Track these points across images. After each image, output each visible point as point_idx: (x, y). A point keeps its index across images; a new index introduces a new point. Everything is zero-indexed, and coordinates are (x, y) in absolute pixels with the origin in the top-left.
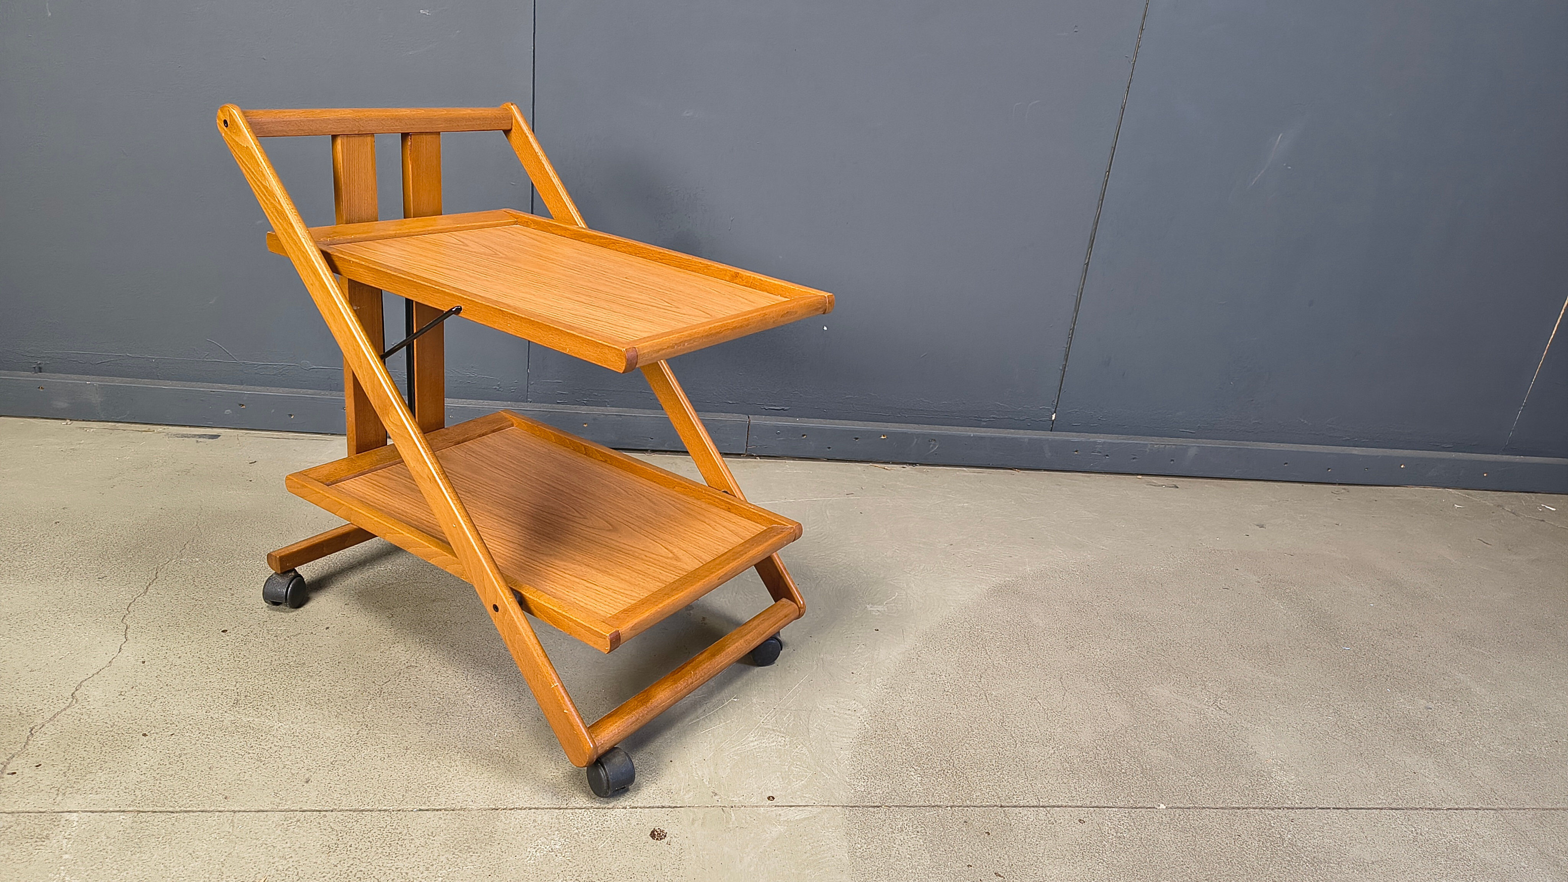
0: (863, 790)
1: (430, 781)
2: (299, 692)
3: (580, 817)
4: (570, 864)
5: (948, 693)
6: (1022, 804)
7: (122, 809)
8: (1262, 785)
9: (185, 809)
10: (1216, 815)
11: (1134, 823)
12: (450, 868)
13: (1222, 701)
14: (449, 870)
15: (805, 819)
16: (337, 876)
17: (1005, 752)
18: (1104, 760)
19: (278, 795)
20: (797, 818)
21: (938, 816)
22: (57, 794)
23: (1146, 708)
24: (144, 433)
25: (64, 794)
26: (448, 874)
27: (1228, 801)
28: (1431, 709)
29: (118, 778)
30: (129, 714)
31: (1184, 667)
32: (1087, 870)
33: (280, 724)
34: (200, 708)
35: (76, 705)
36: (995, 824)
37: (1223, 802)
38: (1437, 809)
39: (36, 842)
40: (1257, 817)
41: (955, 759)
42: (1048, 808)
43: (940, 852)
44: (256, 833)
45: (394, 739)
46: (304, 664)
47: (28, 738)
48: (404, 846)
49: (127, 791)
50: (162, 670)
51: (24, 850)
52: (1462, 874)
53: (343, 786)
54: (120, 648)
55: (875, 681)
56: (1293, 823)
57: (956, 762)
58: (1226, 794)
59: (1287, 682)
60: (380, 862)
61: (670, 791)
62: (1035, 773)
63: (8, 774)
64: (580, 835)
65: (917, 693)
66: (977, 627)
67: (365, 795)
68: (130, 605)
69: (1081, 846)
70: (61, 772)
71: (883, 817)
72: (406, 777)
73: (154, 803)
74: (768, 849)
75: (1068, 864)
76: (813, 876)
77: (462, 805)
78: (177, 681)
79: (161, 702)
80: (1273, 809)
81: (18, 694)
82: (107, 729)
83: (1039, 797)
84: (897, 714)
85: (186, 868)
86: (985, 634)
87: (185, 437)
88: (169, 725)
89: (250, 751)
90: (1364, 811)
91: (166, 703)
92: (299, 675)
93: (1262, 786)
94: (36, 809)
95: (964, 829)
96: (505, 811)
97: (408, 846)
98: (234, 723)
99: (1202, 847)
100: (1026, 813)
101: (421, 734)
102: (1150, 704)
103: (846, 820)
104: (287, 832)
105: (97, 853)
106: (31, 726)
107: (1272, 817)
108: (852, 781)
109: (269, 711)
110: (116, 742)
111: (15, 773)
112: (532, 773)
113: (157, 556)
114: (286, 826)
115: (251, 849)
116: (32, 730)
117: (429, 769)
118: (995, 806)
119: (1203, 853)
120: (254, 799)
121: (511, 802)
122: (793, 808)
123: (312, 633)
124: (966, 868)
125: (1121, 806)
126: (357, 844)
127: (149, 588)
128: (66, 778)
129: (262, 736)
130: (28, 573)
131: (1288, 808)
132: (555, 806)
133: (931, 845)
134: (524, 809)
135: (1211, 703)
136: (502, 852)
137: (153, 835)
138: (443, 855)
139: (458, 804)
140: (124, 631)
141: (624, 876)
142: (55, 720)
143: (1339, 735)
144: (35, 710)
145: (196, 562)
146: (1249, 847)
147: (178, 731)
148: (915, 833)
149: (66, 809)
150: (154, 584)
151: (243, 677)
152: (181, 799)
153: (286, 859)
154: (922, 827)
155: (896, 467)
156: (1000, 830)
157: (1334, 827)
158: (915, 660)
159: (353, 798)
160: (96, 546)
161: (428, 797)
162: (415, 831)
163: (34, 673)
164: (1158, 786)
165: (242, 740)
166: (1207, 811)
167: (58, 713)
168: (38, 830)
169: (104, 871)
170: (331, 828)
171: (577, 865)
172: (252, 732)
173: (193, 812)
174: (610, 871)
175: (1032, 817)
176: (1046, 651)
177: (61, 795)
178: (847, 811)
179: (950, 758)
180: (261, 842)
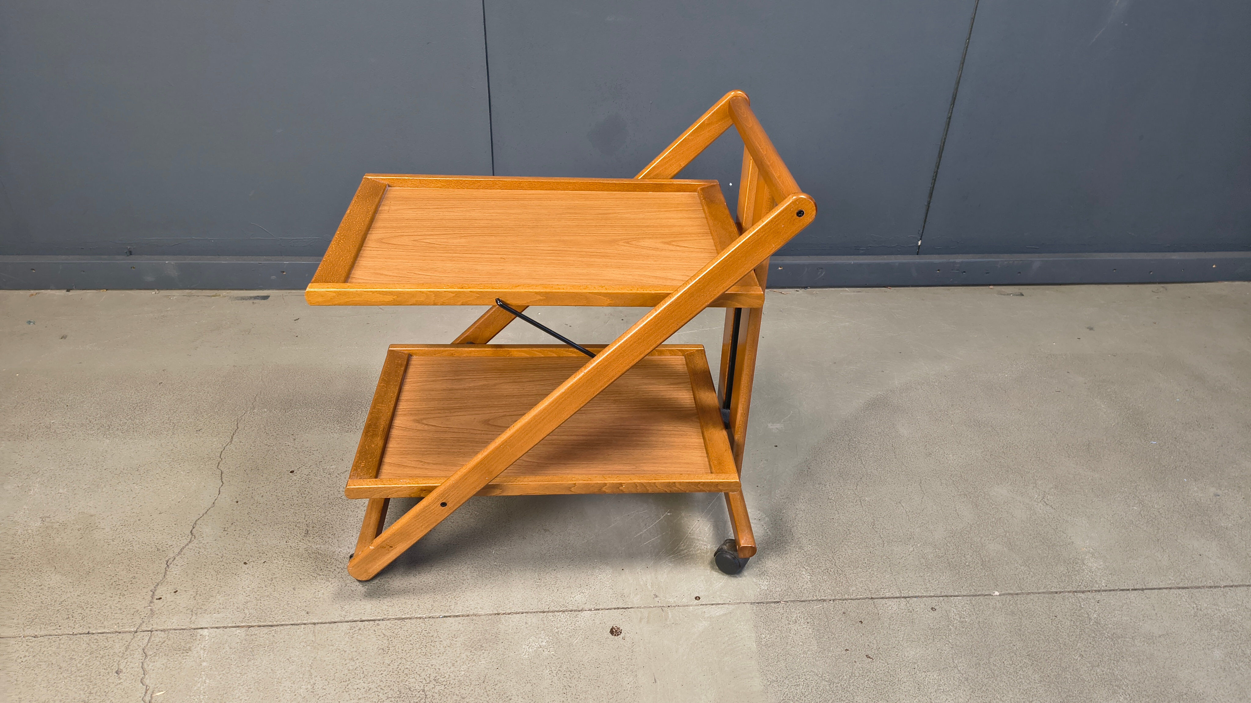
0: (766, 589)
1: (450, 593)
2: (351, 521)
3: (559, 618)
4: (554, 657)
5: (832, 501)
6: (887, 596)
7: (237, 625)
8: (1077, 571)
10: (1038, 599)
11: (974, 609)
12: (469, 664)
13: (1049, 497)
15: (723, 615)
17: (875, 551)
18: (953, 555)
19: (344, 609)
20: (718, 614)
21: (823, 609)
22: (192, 615)
23: (988, 507)
24: (212, 297)
25: (196, 614)
26: (469, 668)
27: (1048, 586)
28: (1219, 496)
29: (232, 600)
30: (232, 547)
31: (1020, 467)
32: (936, 650)
33: (340, 549)
34: (282, 539)
35: (195, 540)
36: (866, 614)
37: (1044, 587)
38: (1215, 587)
39: (183, 653)
40: (1070, 600)
42: (908, 599)
43: (824, 639)
44: (331, 641)
47: (166, 569)
48: (435, 647)
50: (251, 508)
51: (176, 660)
52: (1230, 643)
53: (388, 599)
54: (219, 491)
55: (775, 493)
56: (1098, 604)
57: (837, 562)
58: (1047, 580)
59: (1102, 477)
61: (623, 595)
62: (898, 569)
64: (560, 633)
65: (808, 502)
66: (854, 440)
67: (405, 606)
68: (221, 453)
69: (932, 630)
70: (192, 597)
71: (782, 611)
72: (432, 590)
73: (258, 619)
74: (696, 641)
75: (922, 646)
76: (730, 662)
77: (474, 611)
78: (263, 517)
79: (254, 535)
80: (1083, 592)
81: (154, 533)
82: (219, 560)
83: (901, 590)
84: (792, 522)
86: (861, 445)
87: (244, 299)
88: (261, 555)
89: (321, 574)
90: (1156, 591)
91: (257, 535)
92: (350, 507)
93: (1076, 573)
94: (179, 627)
95: (843, 619)
96: (505, 615)
97: (438, 647)
98: (307, 551)
99: (1026, 627)
100: (890, 604)
102: (991, 503)
103: (754, 614)
104: (353, 639)
105: (225, 661)
106: (167, 560)
107: (1082, 599)
108: (758, 581)
109: (330, 539)
110: (226, 570)
112: (522, 584)
113: (236, 409)
114: (352, 634)
115: (329, 654)
116: (167, 562)
117: (449, 582)
118: (867, 598)
119: (1026, 632)
120: (327, 613)
121: (509, 607)
122: (714, 606)
124: (844, 652)
125: (964, 594)
126: (403, 647)
127: (233, 438)
128: (196, 600)
129: (328, 560)
130: (146, 429)
131: (1096, 591)
132: (540, 610)
133: (818, 633)
134: (518, 613)
135: (1040, 499)
137: (261, 645)
138: (463, 653)
139: (471, 610)
140: (220, 476)
141: (593, 666)
142: (182, 553)
143: (1141, 523)
144: (168, 546)
145: (265, 412)
146: (1063, 626)
147: (268, 559)
148: (806, 624)
149: (199, 626)
150: (237, 434)
151: (310, 511)
152: (277, 615)
153: (354, 661)
154: (811, 618)
155: (792, 291)
156: (870, 619)
157: (1131, 606)
158: (806, 472)
159: (397, 609)
160: (191, 403)
161: (450, 606)
162: (442, 634)
163: (162, 515)
164: (994, 576)
165: (314, 564)
166: (1032, 596)
167: (183, 548)
168: (183, 644)
169: (231, 675)
170: (384, 634)
171: (559, 658)
172: (319, 556)
173: (287, 625)
174: (582, 663)
175: (895, 607)
176: (909, 459)
177: (194, 614)
178: (754, 607)
179: (832, 559)
180: (335, 647)
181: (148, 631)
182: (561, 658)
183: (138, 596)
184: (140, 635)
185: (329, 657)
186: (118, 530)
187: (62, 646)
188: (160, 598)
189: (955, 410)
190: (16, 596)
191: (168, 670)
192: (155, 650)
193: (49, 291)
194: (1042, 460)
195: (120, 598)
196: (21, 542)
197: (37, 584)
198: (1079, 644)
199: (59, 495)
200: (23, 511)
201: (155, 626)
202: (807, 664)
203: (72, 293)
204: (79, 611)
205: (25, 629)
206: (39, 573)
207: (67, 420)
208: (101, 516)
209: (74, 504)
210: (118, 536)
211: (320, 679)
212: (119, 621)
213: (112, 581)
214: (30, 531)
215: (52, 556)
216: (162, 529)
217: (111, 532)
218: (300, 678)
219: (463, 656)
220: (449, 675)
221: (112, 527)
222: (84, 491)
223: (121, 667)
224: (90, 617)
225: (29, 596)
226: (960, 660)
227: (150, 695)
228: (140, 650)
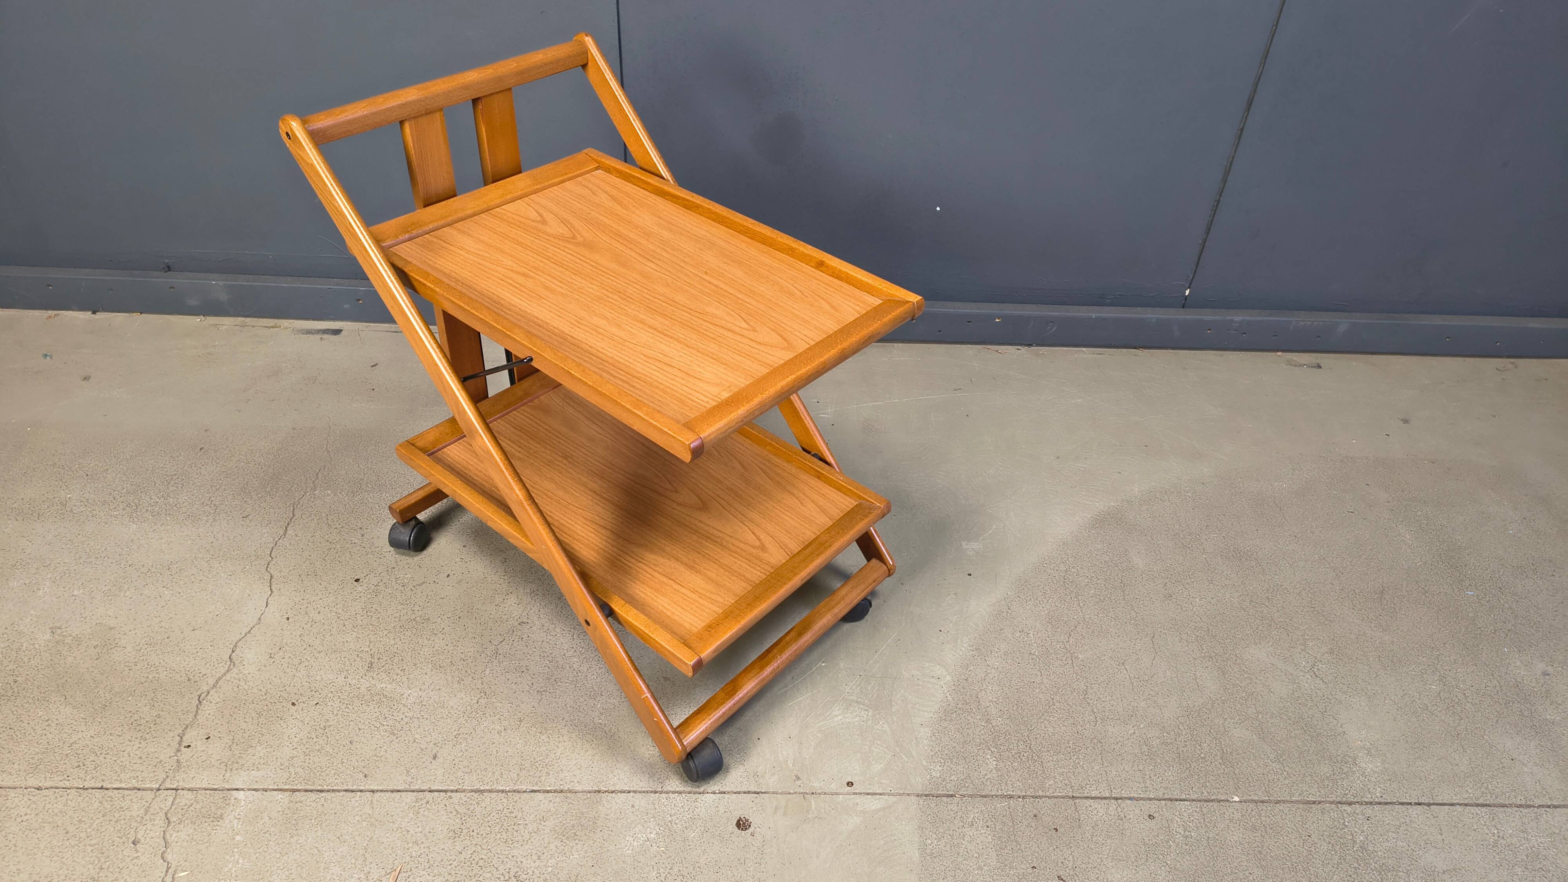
0: (938, 776)
1: (541, 758)
2: (426, 653)
3: (674, 802)
4: (663, 854)
5: (1034, 657)
6: (1093, 795)
7: (280, 787)
8: (1345, 773)
9: (332, 788)
10: (1289, 810)
11: (1204, 819)
12: (558, 857)
13: (1320, 665)
15: (881, 809)
17: (1084, 730)
18: (1185, 742)
19: (410, 772)
20: (873, 808)
21: (1009, 808)
22: (226, 770)
23: (1238, 676)
24: (274, 328)
25: (231, 770)
26: (557, 864)
27: (1305, 793)
28: (1549, 674)
29: (274, 753)
30: (279, 681)
31: (1288, 621)
32: (1149, 875)
33: (410, 691)
34: (340, 672)
35: (234, 670)
36: (1064, 819)
37: (1299, 795)
38: (1527, 807)
39: (213, 821)
40: (1332, 814)
41: (1032, 739)
42: (1120, 801)
43: (1006, 851)
44: (392, 816)
45: (510, 709)
46: (428, 619)
47: (197, 706)
48: (519, 831)
49: (282, 767)
50: (305, 627)
51: (204, 830)
53: (465, 763)
54: (267, 603)
55: (962, 641)
56: (1368, 822)
57: (1033, 743)
58: (1304, 785)
59: (1395, 639)
61: (756, 775)
62: (1111, 758)
63: (185, 747)
64: (674, 823)
65: (1003, 657)
67: (485, 773)
68: (272, 550)
69: (1146, 847)
70: (227, 746)
71: (955, 809)
72: (520, 753)
73: (305, 781)
74: (844, 844)
76: (884, 875)
77: (569, 786)
78: (319, 640)
79: (306, 665)
80: (1350, 804)
81: (185, 657)
82: (262, 698)
83: (1112, 787)
84: (980, 683)
86: (1080, 578)
87: (311, 333)
88: (313, 693)
89: (385, 722)
90: (1447, 807)
91: (310, 666)
92: (425, 633)
93: (1344, 775)
94: (210, 786)
95: (1033, 824)
96: (607, 794)
97: (522, 832)
98: (369, 691)
99: (1270, 848)
100: (1096, 806)
101: (533, 703)
102: (1243, 670)
103: (919, 811)
104: (418, 815)
105: (263, 835)
106: (199, 693)
107: (1348, 813)
108: (930, 765)
109: (399, 676)
110: (270, 712)
113: (293, 489)
114: (417, 808)
115: (389, 834)
116: (200, 697)
117: (541, 744)
118: (1067, 796)
119: (1270, 855)
120: (389, 778)
121: (612, 783)
122: (871, 796)
123: (435, 582)
124: (1030, 871)
125: (1194, 798)
126: (479, 829)
127: (288, 529)
128: (231, 753)
129: (394, 705)
130: (181, 512)
131: (1367, 803)
132: (651, 790)
133: (999, 842)
134: (624, 792)
135: (1308, 668)
136: (604, 841)
137: (307, 817)
138: (552, 843)
139: (565, 784)
140: (269, 581)
141: (712, 870)
142: (218, 686)
143: (1439, 709)
144: (201, 675)
145: (329, 495)
146: (1317, 850)
147: (321, 699)
148: (985, 828)
149: (234, 787)
150: (292, 524)
151: (376, 636)
152: (328, 777)
153: (418, 844)
154: (992, 821)
155: (1011, 349)
156: (1068, 826)
157: (1412, 827)
158: (1004, 614)
159: (475, 777)
160: (240, 476)
161: (540, 777)
162: (528, 815)
163: (196, 632)
164: (1235, 774)
165: (377, 710)
166: (1281, 807)
167: (220, 679)
168: (213, 809)
169: (270, 854)
170: (456, 811)
171: (670, 857)
172: (385, 700)
173: (339, 791)
174: (698, 866)
175: (1102, 812)
176: (1142, 602)
177: (229, 770)
178: (921, 801)
179: (1028, 740)
180: (397, 825)
181: (173, 789)
182: (673, 857)
183: (162, 741)
184: (162, 794)
185: (387, 837)
186: (142, 651)
187: (69, 802)
188: (189, 746)
189: (1210, 533)
190: (17, 733)
191: (194, 843)
192: (180, 816)
193: (71, 312)
194: (1318, 611)
195: (140, 743)
196: (26, 660)
197: (43, 717)
198: (1335, 877)
199: (74, 598)
200: (30, 618)
201: (181, 784)
203: (100, 316)
204: (92, 758)
205: (27, 778)
206: (46, 703)
207: (87, 496)
208: (122, 629)
209: (92, 611)
210: (141, 658)
211: (376, 867)
212: (138, 773)
213: (132, 720)
214: (37, 646)
215: (62, 681)
216: (195, 651)
217: (133, 653)
218: (352, 863)
219: (552, 846)
220: (533, 872)
221: (135, 646)
222: (103, 594)
223: (139, 836)
224: (104, 766)
225: (33, 734)
227: (171, 876)
228: (162, 815)
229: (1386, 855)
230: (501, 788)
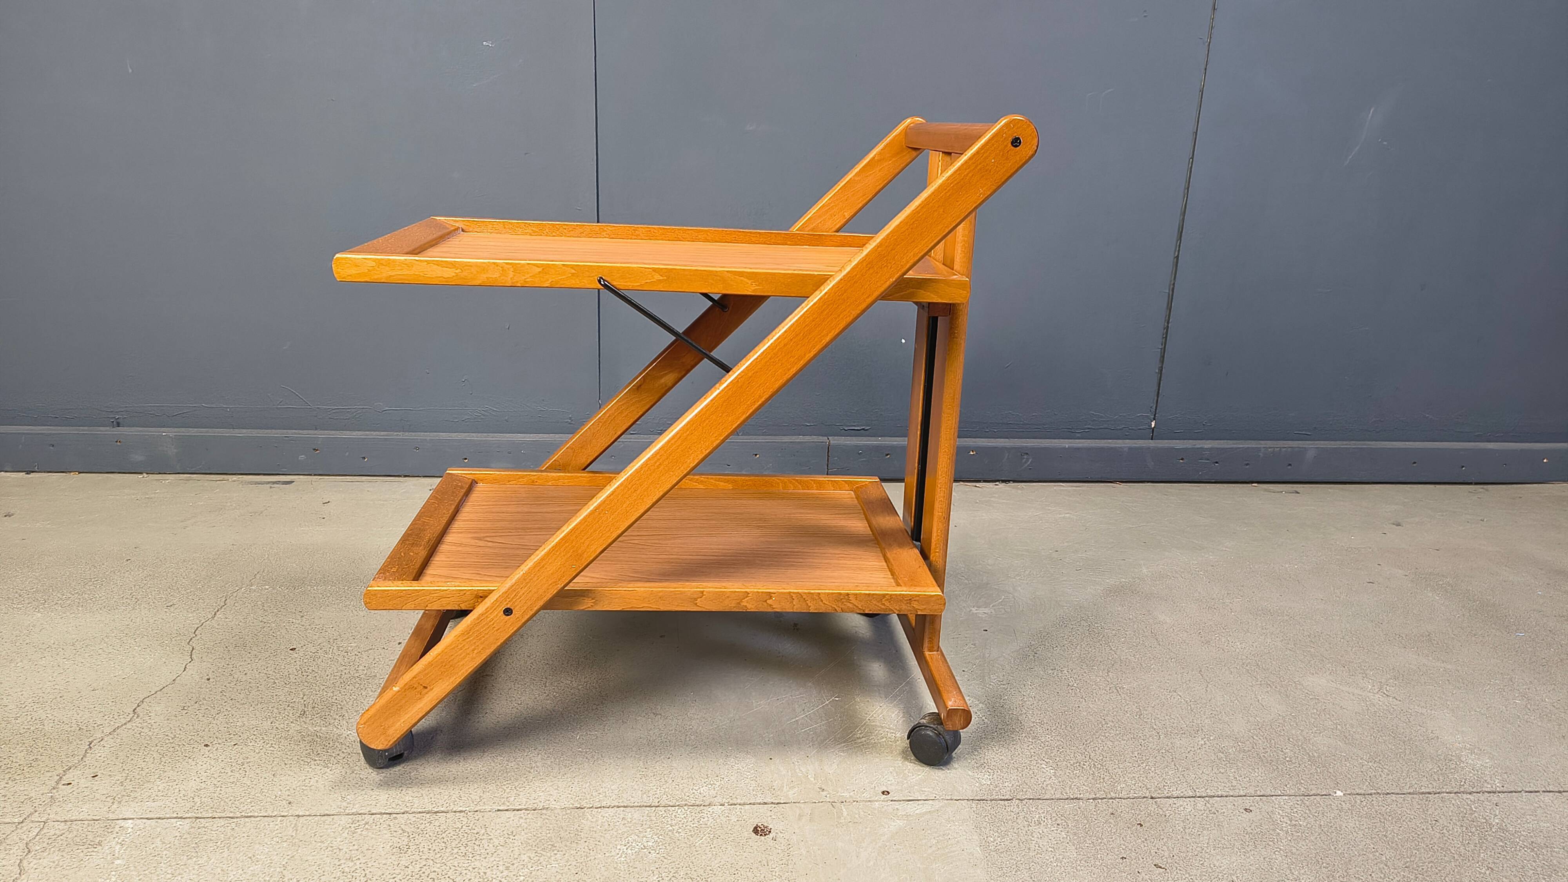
0: (989, 783)
1: (509, 782)
3: (675, 814)
4: (665, 860)
6: (1175, 795)
7: (179, 816)
9: (246, 815)
10: (1404, 800)
11: (1309, 810)
12: (532, 867)
13: (1388, 688)
14: (532, 869)
15: (926, 813)
16: (408, 877)
17: (1148, 741)
19: (345, 799)
20: (917, 812)
21: (1079, 809)
22: (113, 803)
23: (1303, 697)
24: (220, 480)
25: (120, 802)
26: (531, 873)
27: (1415, 786)
29: (177, 787)
30: (192, 727)
31: (1339, 657)
32: (1262, 859)
33: (349, 732)
34: (266, 719)
35: (137, 720)
36: (1147, 815)
37: (1409, 787)
39: (88, 848)
40: (1453, 802)
41: (1090, 751)
42: (1207, 799)
43: (1086, 845)
44: (321, 836)
46: (375, 676)
47: (86, 750)
48: (481, 846)
49: (186, 798)
50: (228, 685)
51: (75, 857)
54: (185, 668)
55: (989, 678)
56: (1498, 807)
57: (1093, 755)
58: (1411, 779)
59: (1459, 668)
60: (456, 862)
61: (771, 788)
62: (1185, 764)
63: (63, 785)
64: (675, 832)
65: (1039, 688)
66: (1096, 625)
67: (439, 797)
68: (197, 629)
69: (1251, 836)
70: (118, 782)
71: (1016, 810)
72: (483, 778)
73: (214, 809)
74: (887, 844)
75: (1239, 853)
77: (545, 804)
78: (242, 696)
79: (225, 715)
80: (1470, 793)
81: (79, 711)
82: (167, 741)
83: (1194, 788)
84: (1018, 709)
85: (244, 871)
87: (261, 482)
88: (232, 736)
89: (316, 759)
91: (230, 715)
92: (370, 686)
93: (1453, 770)
94: (90, 818)
95: (1112, 821)
96: (591, 809)
97: (485, 845)
98: (301, 732)
99: (1394, 833)
100: (1181, 803)
102: (1307, 693)
103: (973, 814)
104: (354, 835)
105: (151, 858)
106: (90, 740)
107: (1471, 801)
108: (976, 774)
109: (337, 721)
110: (177, 753)
111: (71, 784)
112: (620, 773)
113: (228, 584)
114: (353, 829)
115: (315, 852)
116: (91, 744)
117: (508, 771)
118: (1145, 797)
120: (319, 803)
121: (597, 800)
122: (911, 802)
123: (384, 648)
124: (1119, 861)
125: (1291, 794)
126: (431, 846)
127: (219, 612)
128: (123, 787)
129: (329, 744)
130: (96, 604)
131: (1490, 792)
132: (645, 804)
134: (612, 808)
135: (1377, 690)
136: (590, 850)
137: (211, 840)
138: (524, 854)
139: (539, 803)
140: (190, 652)
141: (727, 872)
142: (115, 733)
144: (96, 725)
145: (267, 589)
146: (1449, 834)
147: (242, 740)
148: (1056, 826)
149: (121, 817)
150: (222, 610)
151: (311, 690)
154: (1062, 820)
155: (989, 485)
156: (1153, 821)
158: (1031, 657)
159: (426, 800)
160: (166, 579)
161: (507, 798)
162: (494, 831)
163: (97, 690)
164: (1330, 773)
165: (308, 748)
166: (1393, 798)
167: (118, 727)
168: (90, 837)
170: (402, 830)
171: (674, 862)
172: (319, 740)
173: (254, 817)
174: (710, 868)
175: (1189, 808)
177: (116, 802)
178: (974, 805)
179: (1084, 751)
180: (326, 845)
181: (40, 822)
182: (677, 863)
183: (36, 780)
184: (25, 826)
185: (313, 856)
192: (45, 845)
193: (2, 473)
201: (52, 816)
202: (1064, 874)
203: (35, 475)
221: (19, 704)
226: (1302, 871)
228: (22, 845)
229: (1532, 834)
230: (461, 809)
